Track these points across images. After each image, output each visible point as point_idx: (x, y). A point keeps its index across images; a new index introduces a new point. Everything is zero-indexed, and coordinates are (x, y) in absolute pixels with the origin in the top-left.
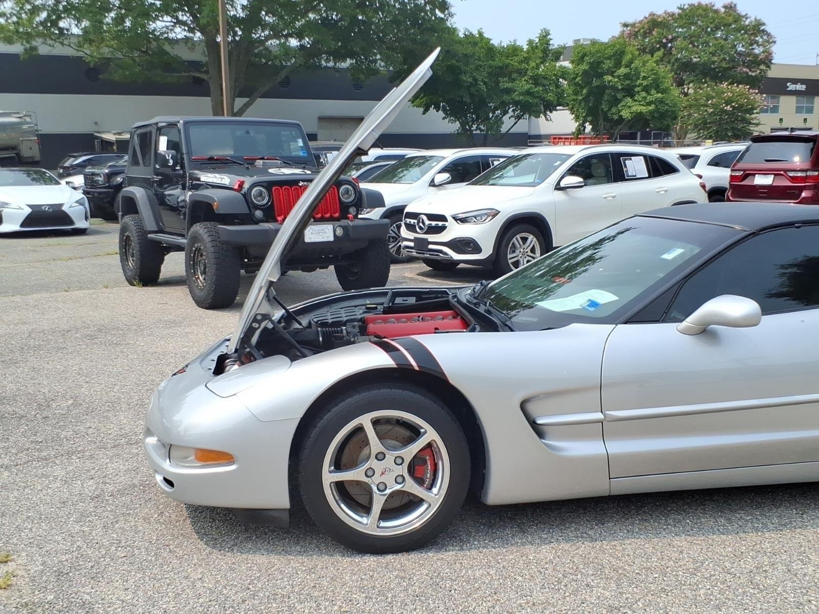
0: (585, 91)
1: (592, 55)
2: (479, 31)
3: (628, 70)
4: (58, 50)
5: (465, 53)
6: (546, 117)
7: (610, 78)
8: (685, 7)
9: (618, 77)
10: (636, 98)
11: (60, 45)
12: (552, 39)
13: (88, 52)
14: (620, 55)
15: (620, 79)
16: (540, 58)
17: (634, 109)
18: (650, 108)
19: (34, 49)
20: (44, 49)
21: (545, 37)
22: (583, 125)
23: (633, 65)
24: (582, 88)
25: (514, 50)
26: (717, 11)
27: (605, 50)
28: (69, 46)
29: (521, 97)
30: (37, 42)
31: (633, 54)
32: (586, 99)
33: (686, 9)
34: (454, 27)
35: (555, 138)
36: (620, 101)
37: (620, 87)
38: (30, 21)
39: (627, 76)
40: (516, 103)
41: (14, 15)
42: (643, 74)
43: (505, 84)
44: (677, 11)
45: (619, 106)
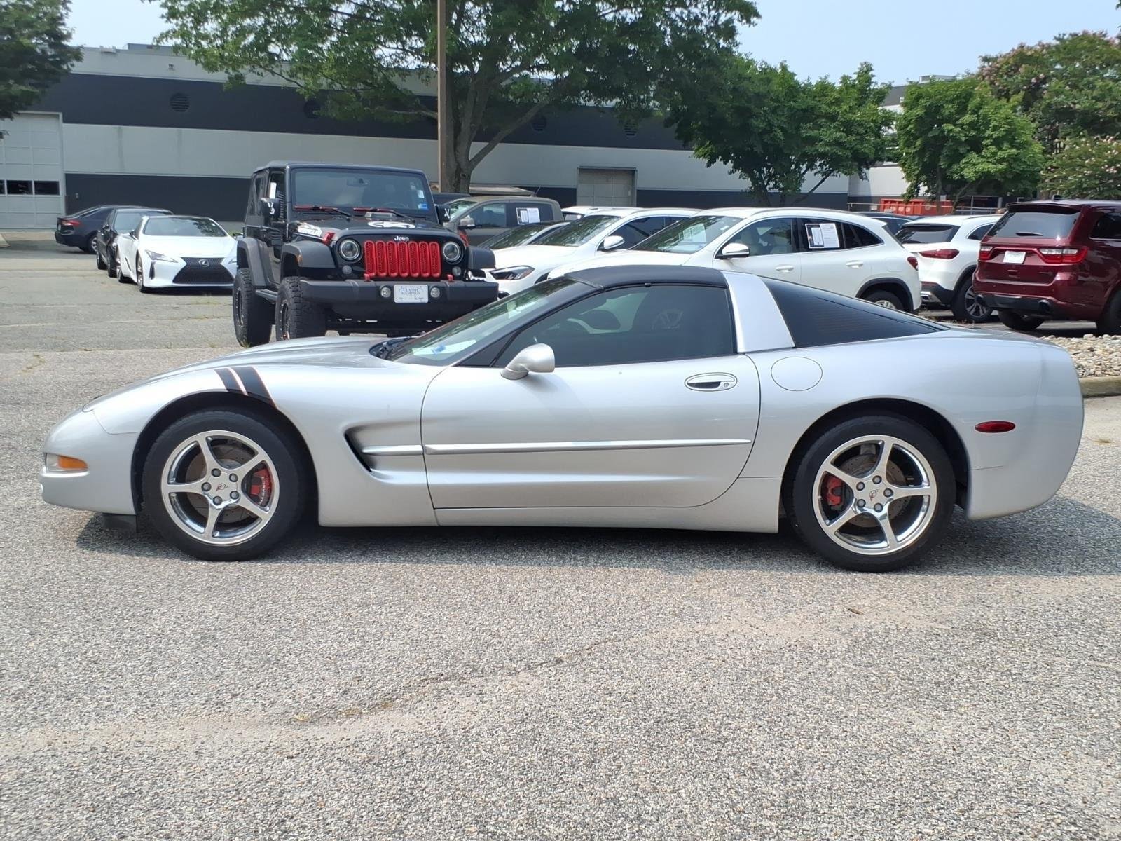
0: (918, 142)
1: (929, 96)
2: (782, 64)
3: (974, 117)
4: (268, 80)
5: (757, 91)
6: (860, 174)
7: (950, 127)
8: (1065, 37)
9: (962, 126)
10: (983, 154)
11: (270, 74)
12: (873, 76)
13: (302, 83)
14: (965, 98)
15: (963, 129)
16: (856, 99)
17: (979, 168)
18: (1001, 167)
19: (240, 77)
20: (250, 78)
21: (866, 73)
22: (915, 187)
23: (981, 111)
24: (916, 138)
25: (824, 88)
26: (1107, 43)
27: (947, 91)
28: (281, 75)
29: (828, 148)
30: (244, 70)
31: (982, 98)
32: (920, 152)
33: (1065, 41)
34: (750, 58)
35: (886, 202)
36: (963, 156)
37: (963, 139)
38: (236, 43)
39: (972, 125)
40: (822, 156)
41: (218, 37)
42: (993, 123)
43: (807, 131)
44: (1055, 42)
45: (961, 163)
